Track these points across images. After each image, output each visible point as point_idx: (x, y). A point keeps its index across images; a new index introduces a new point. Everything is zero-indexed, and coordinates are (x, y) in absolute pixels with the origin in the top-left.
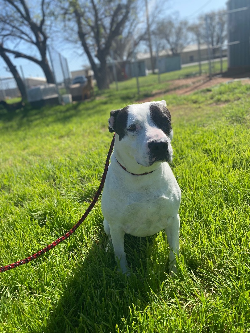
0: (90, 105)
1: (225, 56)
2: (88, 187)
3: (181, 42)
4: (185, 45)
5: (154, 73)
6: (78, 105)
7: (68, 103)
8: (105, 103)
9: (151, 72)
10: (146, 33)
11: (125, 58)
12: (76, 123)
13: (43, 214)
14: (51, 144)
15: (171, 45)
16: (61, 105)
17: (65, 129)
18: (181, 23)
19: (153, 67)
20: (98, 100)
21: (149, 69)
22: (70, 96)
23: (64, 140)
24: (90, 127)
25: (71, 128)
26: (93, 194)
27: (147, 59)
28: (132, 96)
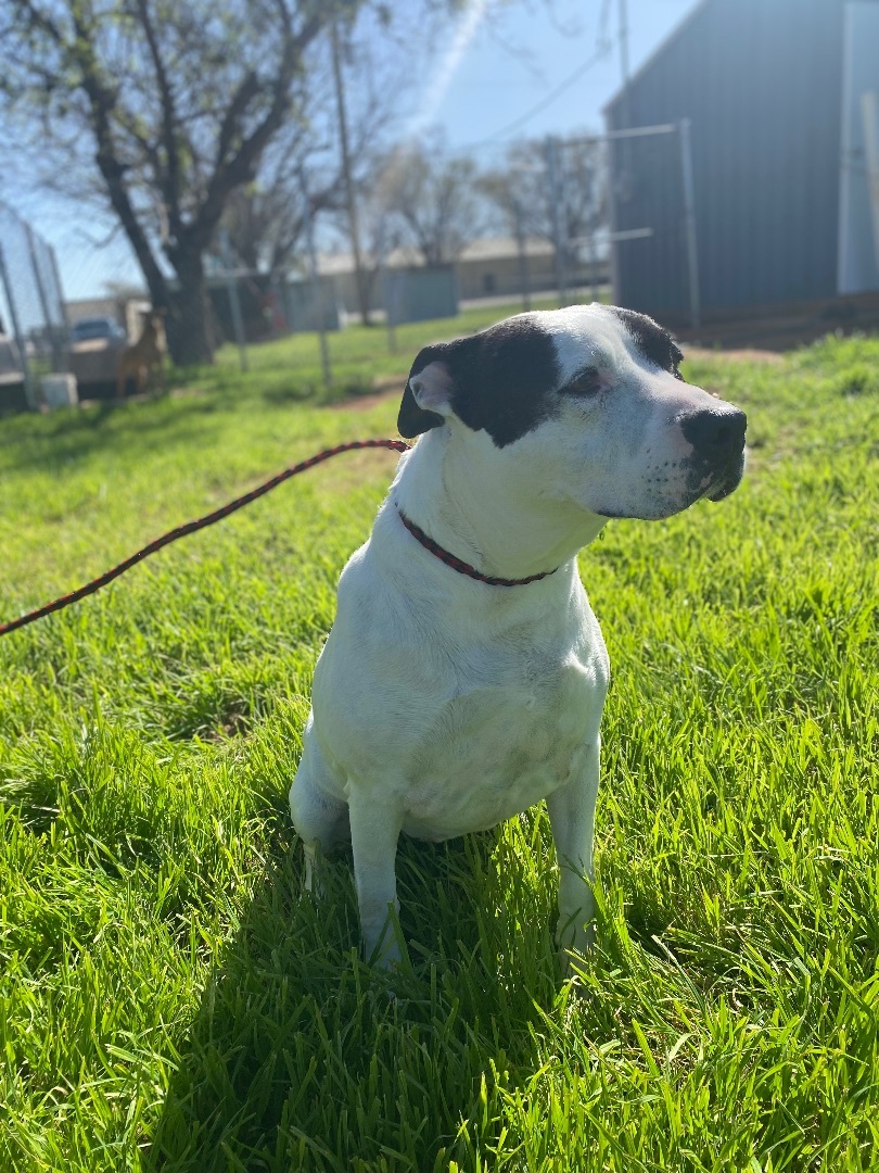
0: (148, 414)
1: (604, 281)
2: (198, 684)
3: (455, 224)
4: (467, 237)
5: (368, 324)
6: (106, 412)
7: (64, 406)
8: (208, 409)
9: (356, 318)
10: (336, 187)
11: (264, 266)
12: (106, 472)
13: (26, 790)
14: (17, 542)
15: (422, 234)
16: (35, 411)
17: (65, 492)
18: (454, 166)
19: (364, 304)
20: (178, 398)
21: (350, 310)
22: (71, 381)
23: (70, 529)
24: (164, 486)
25: (92, 488)
26: (219, 709)
27: (343, 275)
28: (304, 390)
